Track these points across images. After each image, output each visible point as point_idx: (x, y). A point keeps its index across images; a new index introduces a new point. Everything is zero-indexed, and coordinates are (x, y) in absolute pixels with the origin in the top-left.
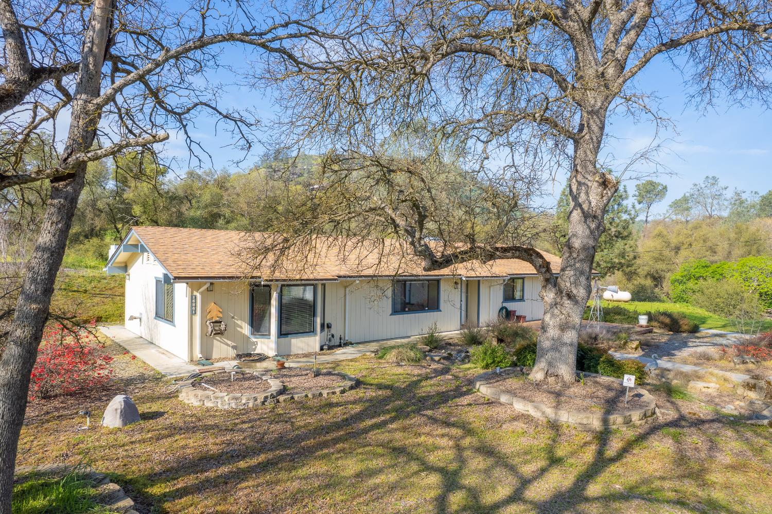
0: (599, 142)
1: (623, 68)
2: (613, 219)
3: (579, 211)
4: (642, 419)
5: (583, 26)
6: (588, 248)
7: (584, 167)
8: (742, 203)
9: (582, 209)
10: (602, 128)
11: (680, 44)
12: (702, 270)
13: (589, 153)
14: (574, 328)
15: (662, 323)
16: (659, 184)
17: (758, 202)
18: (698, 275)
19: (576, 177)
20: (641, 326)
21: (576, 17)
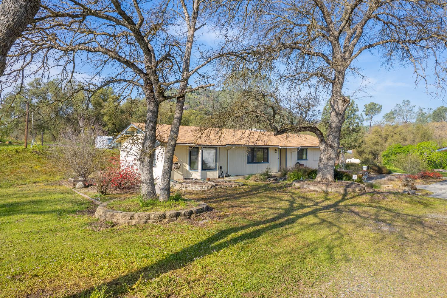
0: (342, 84)
1: (352, 54)
2: (351, 122)
3: (334, 112)
4: (359, 191)
5: (336, 38)
6: (338, 127)
7: (337, 94)
8: (423, 114)
9: (336, 111)
10: (343, 79)
11: (373, 46)
12: (398, 149)
13: (338, 88)
14: (333, 159)
15: (374, 170)
16: (378, 104)
17: (432, 114)
18: (396, 152)
19: (333, 98)
20: (364, 171)
21: (333, 35)
